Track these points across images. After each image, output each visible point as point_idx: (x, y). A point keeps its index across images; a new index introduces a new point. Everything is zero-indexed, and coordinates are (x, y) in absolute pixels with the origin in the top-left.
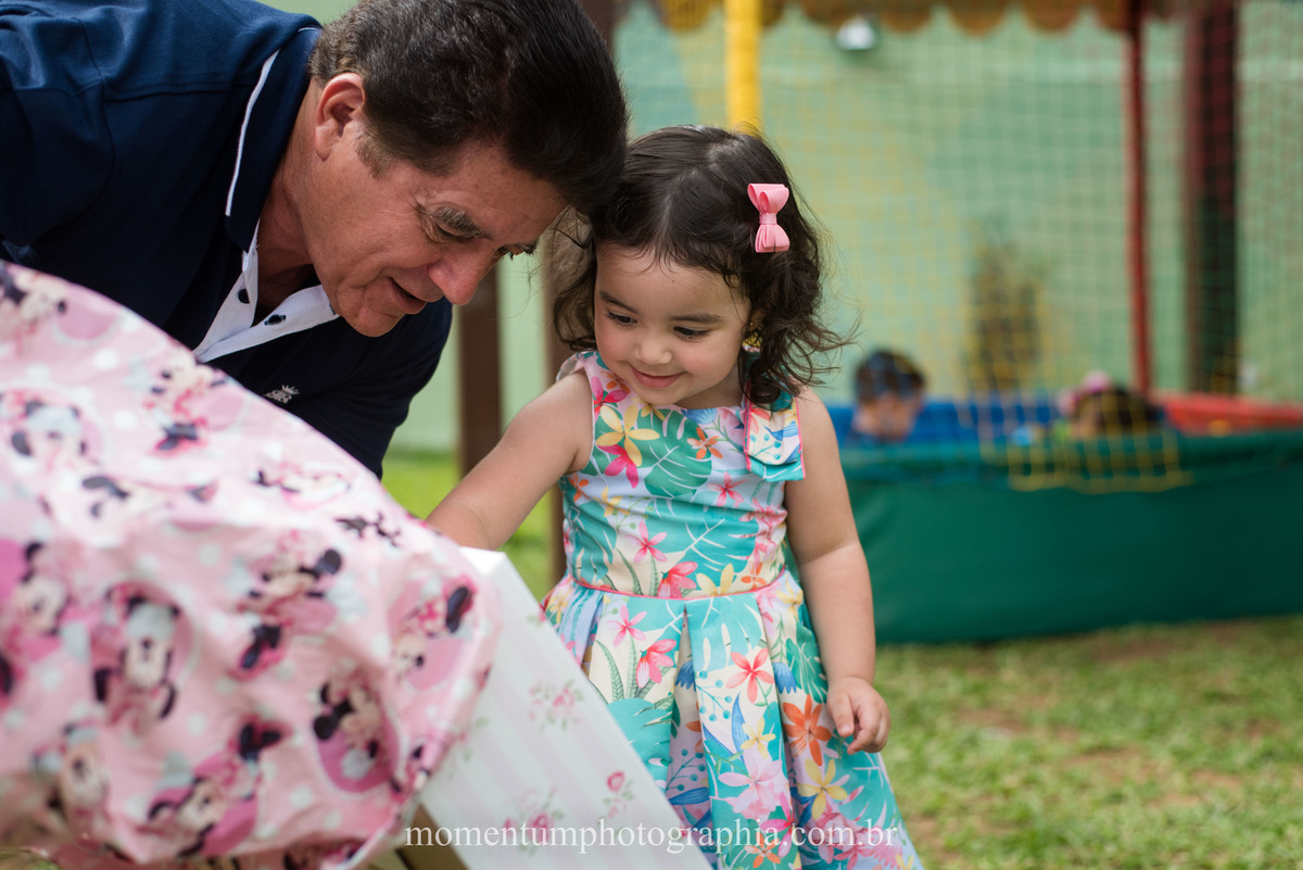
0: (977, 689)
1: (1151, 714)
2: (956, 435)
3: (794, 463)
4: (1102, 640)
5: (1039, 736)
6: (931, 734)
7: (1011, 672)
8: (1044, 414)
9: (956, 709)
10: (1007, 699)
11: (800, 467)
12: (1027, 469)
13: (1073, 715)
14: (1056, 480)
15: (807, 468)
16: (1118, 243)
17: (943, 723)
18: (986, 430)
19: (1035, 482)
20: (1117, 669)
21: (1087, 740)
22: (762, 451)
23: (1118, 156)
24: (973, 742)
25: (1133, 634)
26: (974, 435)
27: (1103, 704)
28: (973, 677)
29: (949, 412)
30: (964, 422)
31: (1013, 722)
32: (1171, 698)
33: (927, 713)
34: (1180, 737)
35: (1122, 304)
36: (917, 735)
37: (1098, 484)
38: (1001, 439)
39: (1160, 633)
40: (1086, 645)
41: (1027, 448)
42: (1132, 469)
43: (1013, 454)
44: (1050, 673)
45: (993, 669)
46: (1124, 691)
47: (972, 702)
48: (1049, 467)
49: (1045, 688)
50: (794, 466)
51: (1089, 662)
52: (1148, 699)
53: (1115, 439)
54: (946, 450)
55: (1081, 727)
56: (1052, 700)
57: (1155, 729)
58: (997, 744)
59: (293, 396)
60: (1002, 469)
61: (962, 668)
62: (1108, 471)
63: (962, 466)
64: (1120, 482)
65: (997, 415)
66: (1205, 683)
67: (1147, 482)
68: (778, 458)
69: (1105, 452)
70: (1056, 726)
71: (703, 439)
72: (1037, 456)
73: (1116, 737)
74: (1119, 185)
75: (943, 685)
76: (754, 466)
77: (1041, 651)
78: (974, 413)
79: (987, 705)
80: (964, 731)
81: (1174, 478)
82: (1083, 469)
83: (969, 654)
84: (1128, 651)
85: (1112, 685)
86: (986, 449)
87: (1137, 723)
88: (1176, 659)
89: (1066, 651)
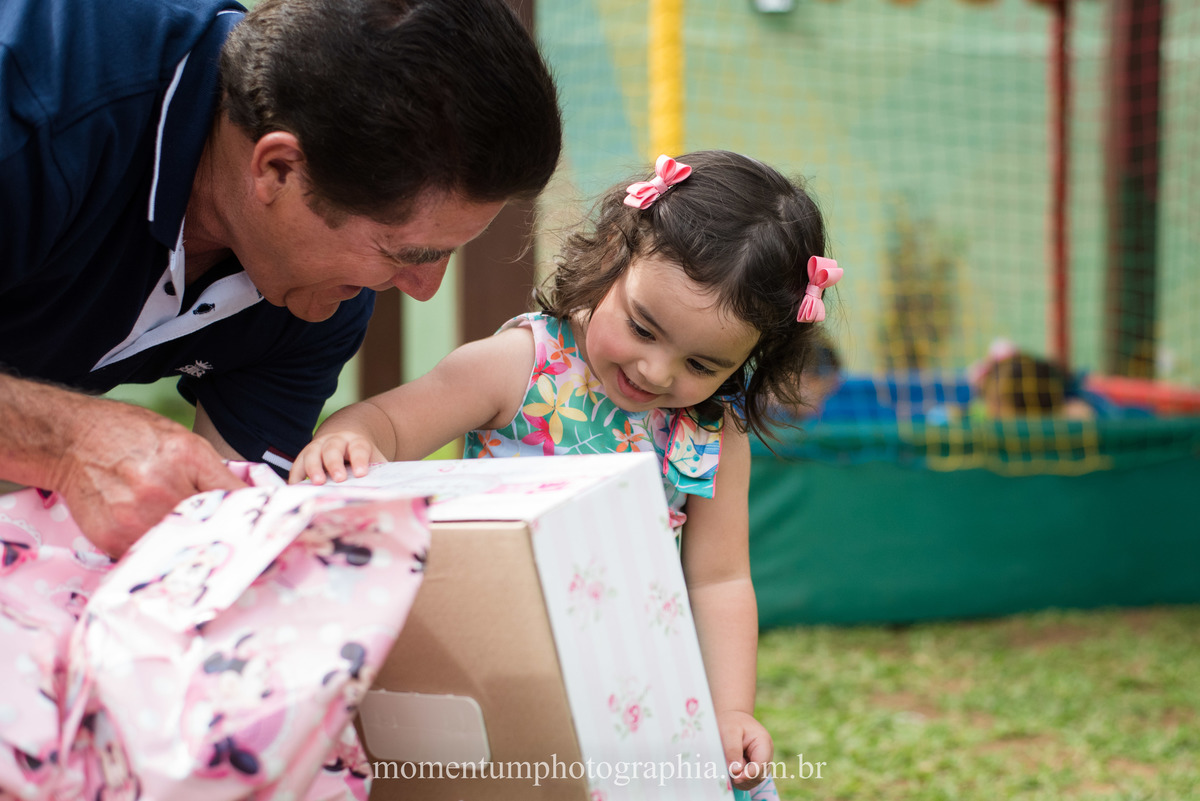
0: (890, 672)
1: (1067, 701)
2: (874, 414)
3: (707, 480)
4: (1016, 625)
5: (953, 721)
6: (844, 717)
7: (925, 654)
8: (963, 394)
9: (869, 692)
10: (921, 683)
11: (711, 486)
12: (945, 449)
13: (988, 701)
14: (975, 461)
15: (717, 489)
16: (1041, 222)
17: (857, 706)
18: (904, 409)
19: (953, 463)
20: (1031, 654)
21: (1002, 726)
22: (682, 459)
23: (1042, 132)
24: (887, 726)
25: (1047, 619)
26: (892, 414)
27: (1018, 690)
28: (886, 660)
29: (868, 389)
30: (883, 400)
31: (927, 706)
32: (1085, 686)
33: (839, 696)
34: (1095, 725)
35: (1044, 285)
36: (831, 718)
37: (1016, 467)
38: (919, 418)
39: (1074, 618)
40: (1000, 630)
41: (945, 427)
42: (1050, 452)
43: (931, 435)
44: (964, 657)
45: (906, 652)
46: (1039, 677)
47: (885, 685)
48: (968, 448)
49: (960, 673)
50: (706, 483)
51: (1003, 647)
52: (1062, 686)
53: (1034, 421)
54: (864, 428)
55: (996, 712)
56: (967, 685)
57: (1070, 717)
58: (911, 728)
59: (206, 370)
60: (921, 449)
61: (875, 650)
62: (1026, 453)
63: (879, 445)
64: (1039, 465)
65: (916, 394)
66: (1120, 671)
67: (1065, 466)
68: (694, 471)
69: (1024, 434)
70: (970, 711)
71: (628, 435)
72: (956, 436)
73: (1031, 724)
74: (1043, 163)
75: (856, 668)
76: (670, 472)
77: (955, 635)
78: (893, 391)
79: (900, 689)
80: (878, 714)
81: (1093, 463)
82: (1002, 451)
83: (882, 637)
84: (1042, 637)
85: (1027, 670)
86: (904, 428)
87: (1053, 710)
88: (1091, 646)
89: (980, 636)
